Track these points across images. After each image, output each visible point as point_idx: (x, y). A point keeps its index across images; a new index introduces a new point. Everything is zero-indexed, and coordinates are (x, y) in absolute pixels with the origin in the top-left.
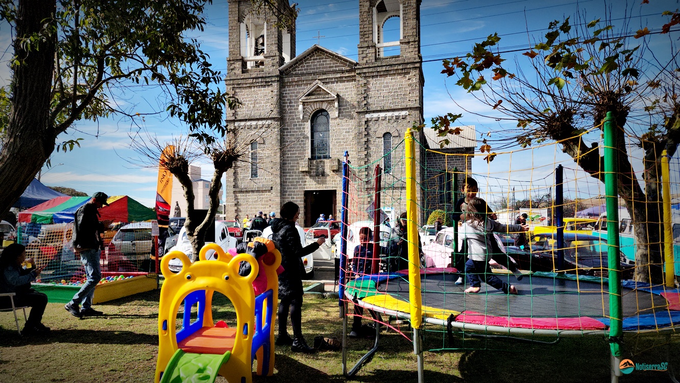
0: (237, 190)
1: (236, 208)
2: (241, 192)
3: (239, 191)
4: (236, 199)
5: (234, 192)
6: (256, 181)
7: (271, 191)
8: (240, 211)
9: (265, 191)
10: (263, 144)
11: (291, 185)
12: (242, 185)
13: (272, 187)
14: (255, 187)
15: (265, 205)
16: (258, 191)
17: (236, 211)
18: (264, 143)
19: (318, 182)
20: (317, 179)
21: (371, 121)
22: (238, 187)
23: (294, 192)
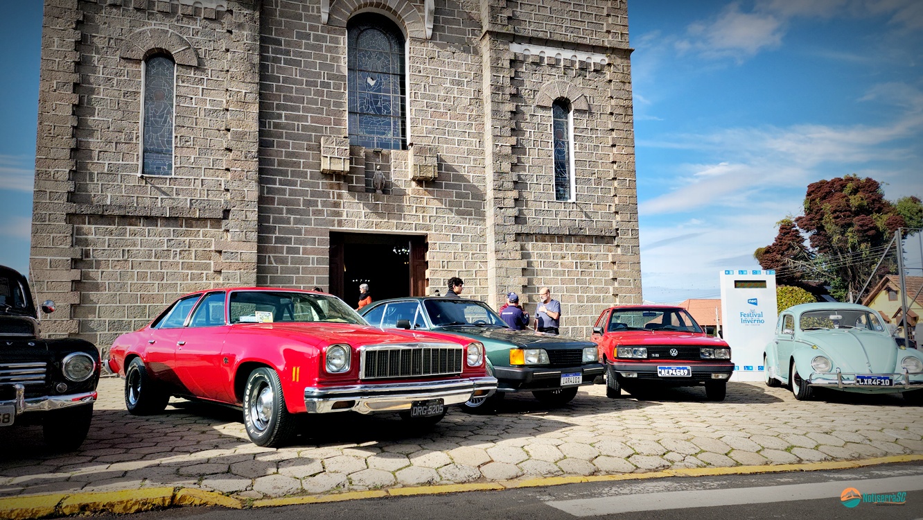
0: (85, 209)
1: (76, 274)
2: (102, 217)
3: (91, 215)
4: (78, 240)
5: (71, 217)
6: (165, 186)
7: (224, 222)
8: (96, 287)
9: (202, 221)
10: (197, 68)
11: (289, 211)
12: (106, 194)
13: (226, 213)
14: (163, 206)
15: (198, 267)
16: (173, 220)
17: (77, 285)
18: (199, 67)
19: (375, 210)
20: (372, 201)
21: (522, 62)
22: (87, 200)
23: (299, 232)
